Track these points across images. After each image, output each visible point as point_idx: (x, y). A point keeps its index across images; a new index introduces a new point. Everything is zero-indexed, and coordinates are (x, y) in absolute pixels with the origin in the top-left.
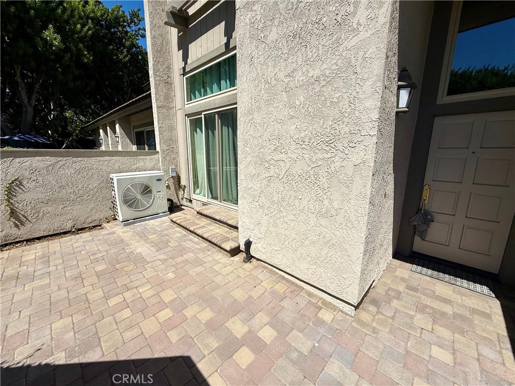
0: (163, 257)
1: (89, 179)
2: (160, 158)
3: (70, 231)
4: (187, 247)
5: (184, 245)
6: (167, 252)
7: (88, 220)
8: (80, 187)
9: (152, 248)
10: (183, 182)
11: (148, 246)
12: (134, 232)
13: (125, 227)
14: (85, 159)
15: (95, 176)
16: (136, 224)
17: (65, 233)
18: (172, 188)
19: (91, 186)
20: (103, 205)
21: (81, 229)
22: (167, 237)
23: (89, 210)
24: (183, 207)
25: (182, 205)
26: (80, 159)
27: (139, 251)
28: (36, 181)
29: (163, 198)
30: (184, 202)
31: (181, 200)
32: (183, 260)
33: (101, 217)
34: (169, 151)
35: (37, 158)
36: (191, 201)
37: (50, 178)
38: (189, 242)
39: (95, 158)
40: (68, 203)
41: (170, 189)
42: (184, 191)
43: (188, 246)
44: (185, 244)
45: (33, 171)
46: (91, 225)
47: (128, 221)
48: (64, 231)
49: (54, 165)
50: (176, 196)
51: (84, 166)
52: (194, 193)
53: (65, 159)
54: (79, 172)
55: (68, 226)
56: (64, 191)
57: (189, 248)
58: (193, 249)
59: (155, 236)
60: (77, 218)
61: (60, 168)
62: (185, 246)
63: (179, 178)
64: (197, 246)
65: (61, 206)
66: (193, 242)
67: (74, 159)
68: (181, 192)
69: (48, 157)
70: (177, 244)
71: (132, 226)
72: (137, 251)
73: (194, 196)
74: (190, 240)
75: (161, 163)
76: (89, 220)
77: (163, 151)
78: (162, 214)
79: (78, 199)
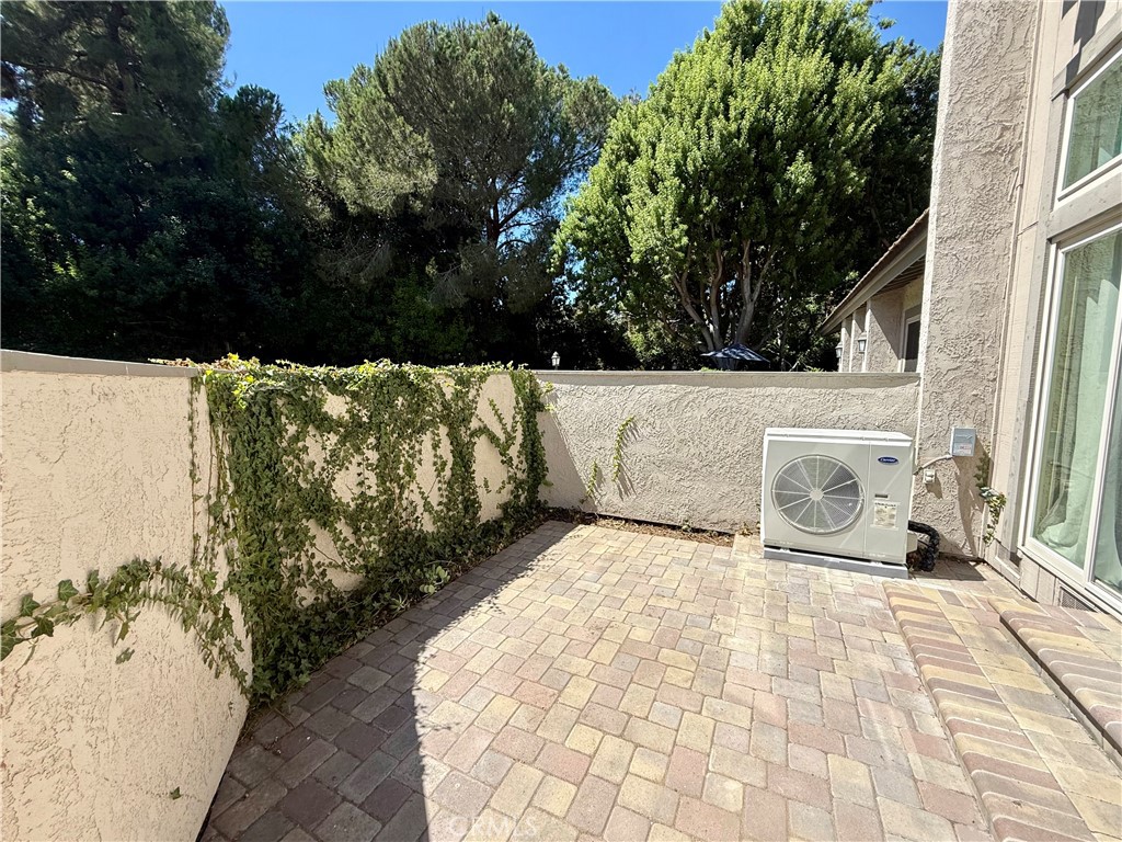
0: (768, 705)
1: (729, 432)
2: (921, 396)
3: (680, 528)
4: (872, 733)
5: (867, 711)
6: (794, 700)
7: (711, 516)
8: (711, 447)
9: (767, 656)
10: (1000, 483)
11: (766, 642)
12: (770, 583)
13: (765, 561)
14: (730, 391)
15: (742, 429)
16: (792, 565)
17: (674, 528)
18: (950, 495)
19: (729, 448)
20: (745, 494)
21: (697, 531)
22: (837, 648)
23: (717, 496)
24: (980, 568)
25: (980, 561)
26: (720, 390)
27: (733, 642)
28: (652, 425)
29: (892, 516)
30: (990, 553)
31: (979, 544)
32: (814, 769)
33: (737, 518)
34: (958, 373)
35: (661, 387)
36: (1015, 560)
37: (671, 422)
38: (896, 719)
39: (747, 390)
40: (687, 473)
41: (939, 495)
42: (997, 513)
43: (879, 728)
44: (874, 716)
45: (653, 407)
46: (717, 528)
47: (779, 548)
48: (672, 523)
49: (679, 400)
50: (958, 523)
51: (724, 405)
52: (1035, 535)
53: (697, 389)
54: (714, 415)
55: (679, 517)
56: (686, 449)
57: (878, 742)
58: (889, 756)
59: (808, 622)
60: (695, 506)
61: (687, 406)
62: (869, 721)
63: (985, 467)
64: (914, 758)
65: (676, 477)
66: (914, 727)
67: (712, 390)
68: (983, 518)
69: (674, 386)
70: (848, 692)
71: (780, 565)
72: (730, 640)
73: (1030, 547)
74: (909, 714)
75: (919, 411)
76: (714, 517)
77: (936, 375)
78: (881, 565)
79: (704, 470)
